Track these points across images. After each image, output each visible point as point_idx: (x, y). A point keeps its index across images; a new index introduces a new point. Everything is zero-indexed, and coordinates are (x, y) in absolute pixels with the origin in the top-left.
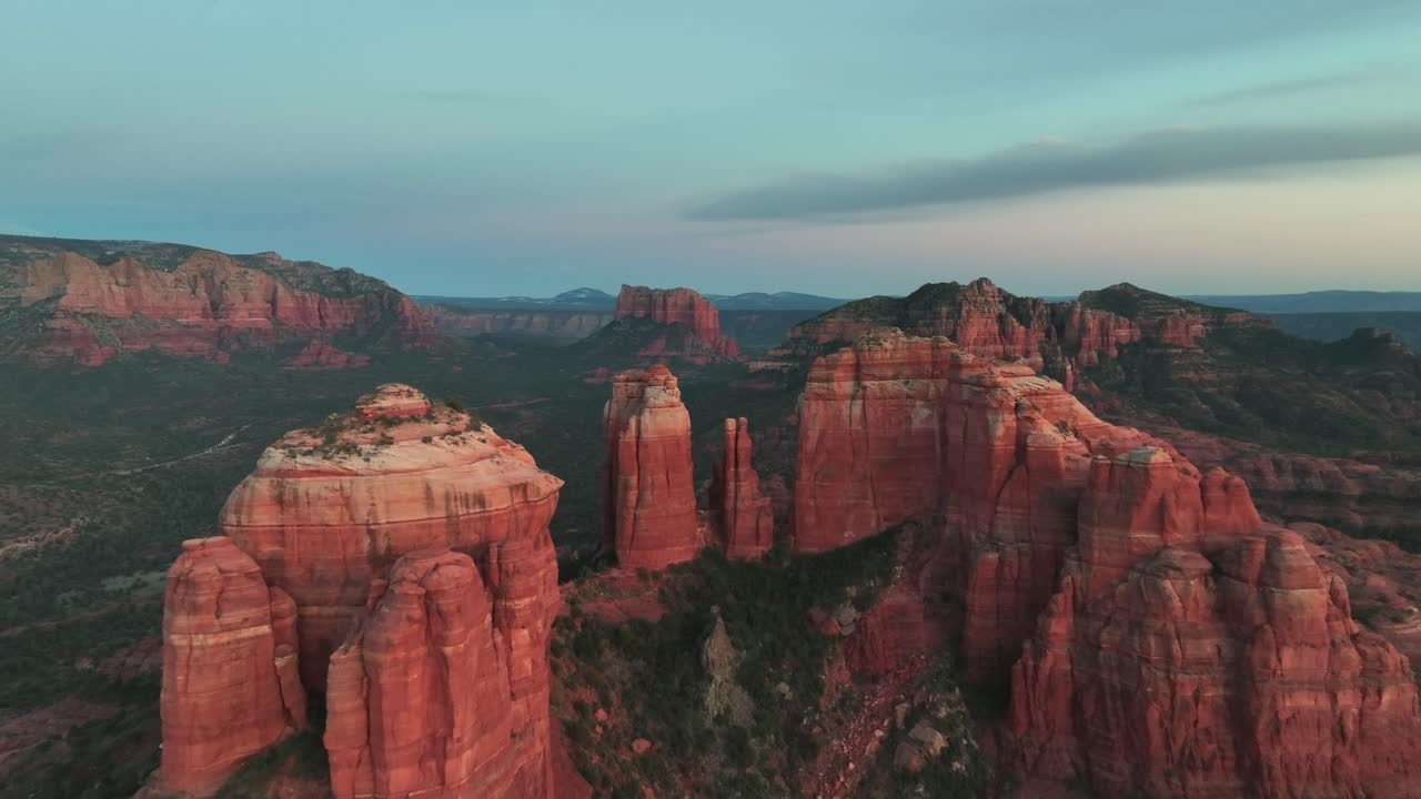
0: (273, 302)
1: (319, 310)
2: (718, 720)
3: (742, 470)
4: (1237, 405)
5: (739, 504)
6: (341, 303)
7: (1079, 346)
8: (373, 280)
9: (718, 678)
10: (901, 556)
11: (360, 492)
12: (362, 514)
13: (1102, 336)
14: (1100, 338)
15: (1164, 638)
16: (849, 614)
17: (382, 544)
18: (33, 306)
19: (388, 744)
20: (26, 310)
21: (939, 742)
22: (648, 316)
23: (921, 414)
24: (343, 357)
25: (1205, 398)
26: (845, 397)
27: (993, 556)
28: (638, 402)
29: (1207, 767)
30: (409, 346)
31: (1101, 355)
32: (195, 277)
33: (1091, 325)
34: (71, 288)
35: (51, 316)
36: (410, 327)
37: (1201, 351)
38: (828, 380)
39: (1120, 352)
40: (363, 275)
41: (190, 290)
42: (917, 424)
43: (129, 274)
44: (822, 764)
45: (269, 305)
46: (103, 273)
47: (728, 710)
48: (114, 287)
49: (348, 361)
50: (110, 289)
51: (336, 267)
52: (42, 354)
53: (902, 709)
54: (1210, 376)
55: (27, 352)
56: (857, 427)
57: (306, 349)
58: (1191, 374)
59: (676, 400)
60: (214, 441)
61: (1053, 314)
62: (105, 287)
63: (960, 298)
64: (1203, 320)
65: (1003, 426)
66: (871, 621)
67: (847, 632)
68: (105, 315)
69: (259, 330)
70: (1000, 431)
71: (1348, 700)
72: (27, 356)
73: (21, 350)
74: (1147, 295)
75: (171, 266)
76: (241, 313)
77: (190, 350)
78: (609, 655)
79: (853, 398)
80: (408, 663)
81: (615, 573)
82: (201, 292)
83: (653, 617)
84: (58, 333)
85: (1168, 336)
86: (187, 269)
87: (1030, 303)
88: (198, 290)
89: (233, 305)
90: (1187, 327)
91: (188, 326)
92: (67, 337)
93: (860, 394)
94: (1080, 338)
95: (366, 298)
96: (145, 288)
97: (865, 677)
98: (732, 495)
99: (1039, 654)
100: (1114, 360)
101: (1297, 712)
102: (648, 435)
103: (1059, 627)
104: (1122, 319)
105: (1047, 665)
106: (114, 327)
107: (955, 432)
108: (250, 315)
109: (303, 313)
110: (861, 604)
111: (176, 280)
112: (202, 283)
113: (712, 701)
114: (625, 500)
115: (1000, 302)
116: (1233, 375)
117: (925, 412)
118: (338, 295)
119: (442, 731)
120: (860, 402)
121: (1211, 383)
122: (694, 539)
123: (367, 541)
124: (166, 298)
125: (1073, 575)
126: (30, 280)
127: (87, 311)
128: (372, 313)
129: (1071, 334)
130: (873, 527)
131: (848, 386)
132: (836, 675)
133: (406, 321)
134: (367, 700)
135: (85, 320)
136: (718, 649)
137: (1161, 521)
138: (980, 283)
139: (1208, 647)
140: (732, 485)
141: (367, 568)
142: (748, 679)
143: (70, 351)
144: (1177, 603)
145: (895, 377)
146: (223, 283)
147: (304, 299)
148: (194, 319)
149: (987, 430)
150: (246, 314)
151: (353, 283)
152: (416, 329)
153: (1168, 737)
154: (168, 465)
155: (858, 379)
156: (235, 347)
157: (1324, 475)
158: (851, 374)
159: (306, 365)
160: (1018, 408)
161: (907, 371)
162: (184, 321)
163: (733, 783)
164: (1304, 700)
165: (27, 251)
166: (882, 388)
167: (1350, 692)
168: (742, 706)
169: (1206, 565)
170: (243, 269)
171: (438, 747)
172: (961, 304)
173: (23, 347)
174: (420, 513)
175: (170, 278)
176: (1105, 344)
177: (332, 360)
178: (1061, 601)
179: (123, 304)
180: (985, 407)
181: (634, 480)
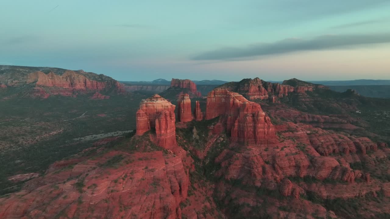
0: (85, 83)
1: (96, 85)
2: (194, 139)
3: (198, 108)
4: (313, 106)
5: (198, 113)
6: (102, 83)
7: (278, 93)
8: (108, 77)
9: (195, 134)
10: (220, 119)
11: (155, 105)
12: (155, 108)
13: (284, 90)
14: (283, 91)
15: (247, 124)
16: (212, 126)
17: (157, 111)
18: (30, 84)
19: (162, 128)
20: (28, 85)
21: (222, 139)
22: (179, 86)
23: (223, 100)
24: (104, 96)
25: (305, 105)
26: (213, 97)
27: (230, 117)
28: (183, 99)
29: (251, 138)
30: (119, 94)
31: (284, 95)
32: (67, 77)
33: (281, 88)
34: (39, 80)
35: (34, 86)
36: (119, 89)
37: (306, 94)
38: (210, 95)
39: (288, 95)
40: (106, 76)
41: (66, 80)
42: (223, 101)
43: (52, 76)
44: (208, 143)
45: (84, 84)
46: (46, 76)
47: (196, 138)
48: (49, 79)
49: (105, 97)
50: (48, 80)
51: (99, 74)
52: (33, 95)
53: (218, 137)
54: (308, 100)
55: (29, 95)
56: (214, 102)
57: (94, 95)
58: (303, 99)
59: (189, 98)
60: (81, 115)
61: (273, 86)
62: (47, 79)
63: (250, 82)
64: (313, 87)
65: (231, 100)
66: (215, 127)
67: (212, 129)
68: (47, 86)
69: (82, 90)
70: (231, 101)
71: (266, 130)
72: (29, 96)
73: (28, 95)
74: (299, 81)
75: (61, 74)
76: (78, 86)
77: (67, 95)
78: (180, 132)
79: (214, 97)
80: (163, 120)
81: (180, 122)
82: (68, 80)
83: (186, 128)
84: (37, 90)
85: (299, 91)
86: (65, 75)
87: (268, 83)
88: (67, 80)
89: (76, 83)
90: (303, 89)
91: (65, 89)
92: (38, 91)
93: (215, 97)
94: (279, 91)
95: (108, 82)
96: (56, 79)
97: (214, 134)
98: (197, 112)
99: (234, 128)
100: (287, 96)
101: (260, 131)
102: (185, 103)
103: (236, 124)
104: (292, 87)
105: (235, 129)
106: (49, 89)
107: (227, 102)
108: (81, 86)
109: (92, 85)
110: (214, 125)
111: (63, 77)
112: (68, 78)
113: (194, 136)
114: (182, 112)
115: (261, 83)
116: (313, 100)
117: (224, 99)
118: (99, 81)
119: (166, 127)
120: (215, 98)
121: (308, 101)
122: (191, 118)
123: (156, 111)
124: (60, 82)
125: (238, 118)
126: (29, 78)
127: (43, 85)
128: (109, 86)
129: (277, 90)
130: (217, 116)
131: (213, 96)
132: (210, 134)
133: (118, 87)
134: (159, 124)
135: (42, 87)
136: (195, 130)
137: (247, 111)
138: (256, 79)
139: (251, 125)
140: (197, 110)
141: (156, 114)
142: (198, 134)
143: (39, 95)
144: (248, 120)
145: (220, 95)
146: (74, 78)
147: (92, 82)
148: (67, 87)
149: (230, 100)
150: (79, 86)
151: (103, 78)
152: (120, 90)
153: (247, 135)
154: (73, 119)
155: (214, 95)
156: (77, 94)
157: (318, 118)
158: (213, 94)
159: (95, 98)
160: (233, 98)
161: (221, 94)
162: (64, 87)
163: (196, 145)
164: (261, 130)
165: (21, 70)
166: (218, 96)
167: (266, 129)
168: (198, 137)
169: (252, 115)
170: (78, 75)
171: (166, 129)
172: (250, 84)
173: (29, 94)
174: (162, 108)
175: (61, 77)
176: (285, 93)
177: (101, 97)
178: (237, 121)
179: (51, 83)
180: (230, 98)
181: (183, 109)
